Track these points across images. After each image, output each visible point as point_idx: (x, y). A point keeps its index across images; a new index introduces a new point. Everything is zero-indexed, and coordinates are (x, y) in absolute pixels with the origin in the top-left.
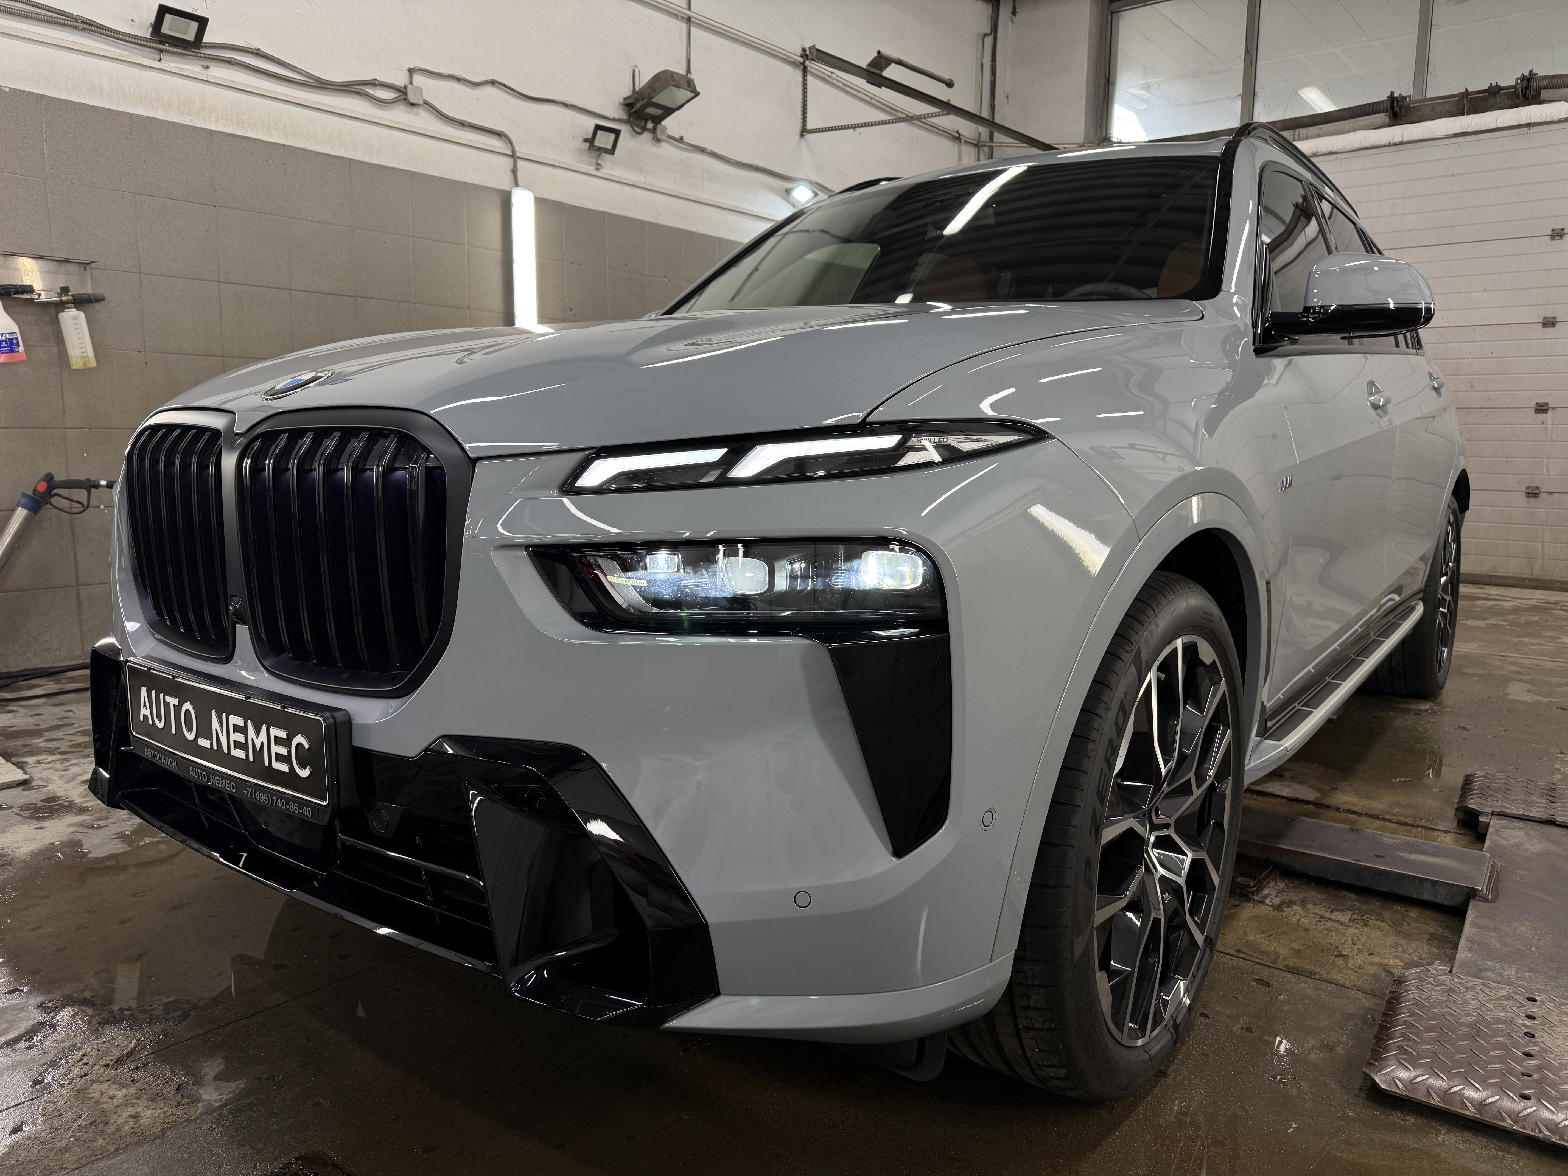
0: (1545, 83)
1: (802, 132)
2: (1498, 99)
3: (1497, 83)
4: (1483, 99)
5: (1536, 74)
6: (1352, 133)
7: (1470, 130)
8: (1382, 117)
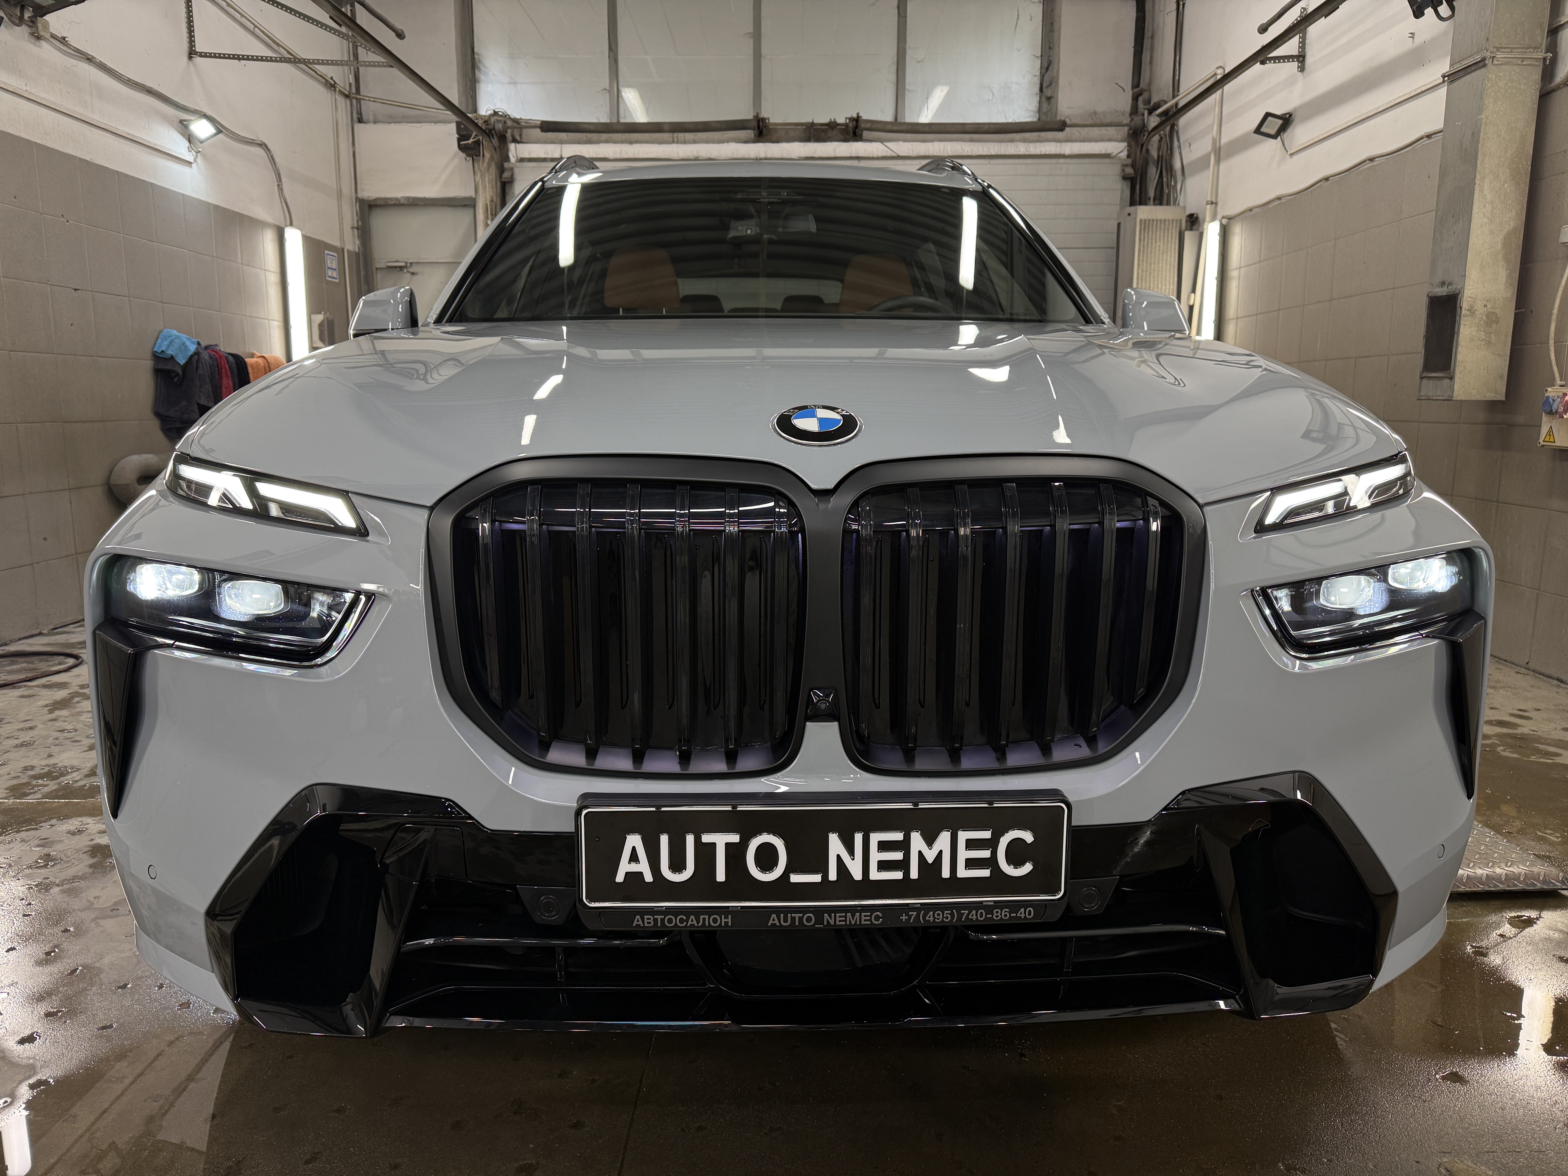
0: (868, 125)
1: (190, 54)
2: (834, 133)
3: (835, 119)
4: (823, 130)
5: (861, 117)
6: (726, 144)
7: (816, 155)
8: (750, 134)
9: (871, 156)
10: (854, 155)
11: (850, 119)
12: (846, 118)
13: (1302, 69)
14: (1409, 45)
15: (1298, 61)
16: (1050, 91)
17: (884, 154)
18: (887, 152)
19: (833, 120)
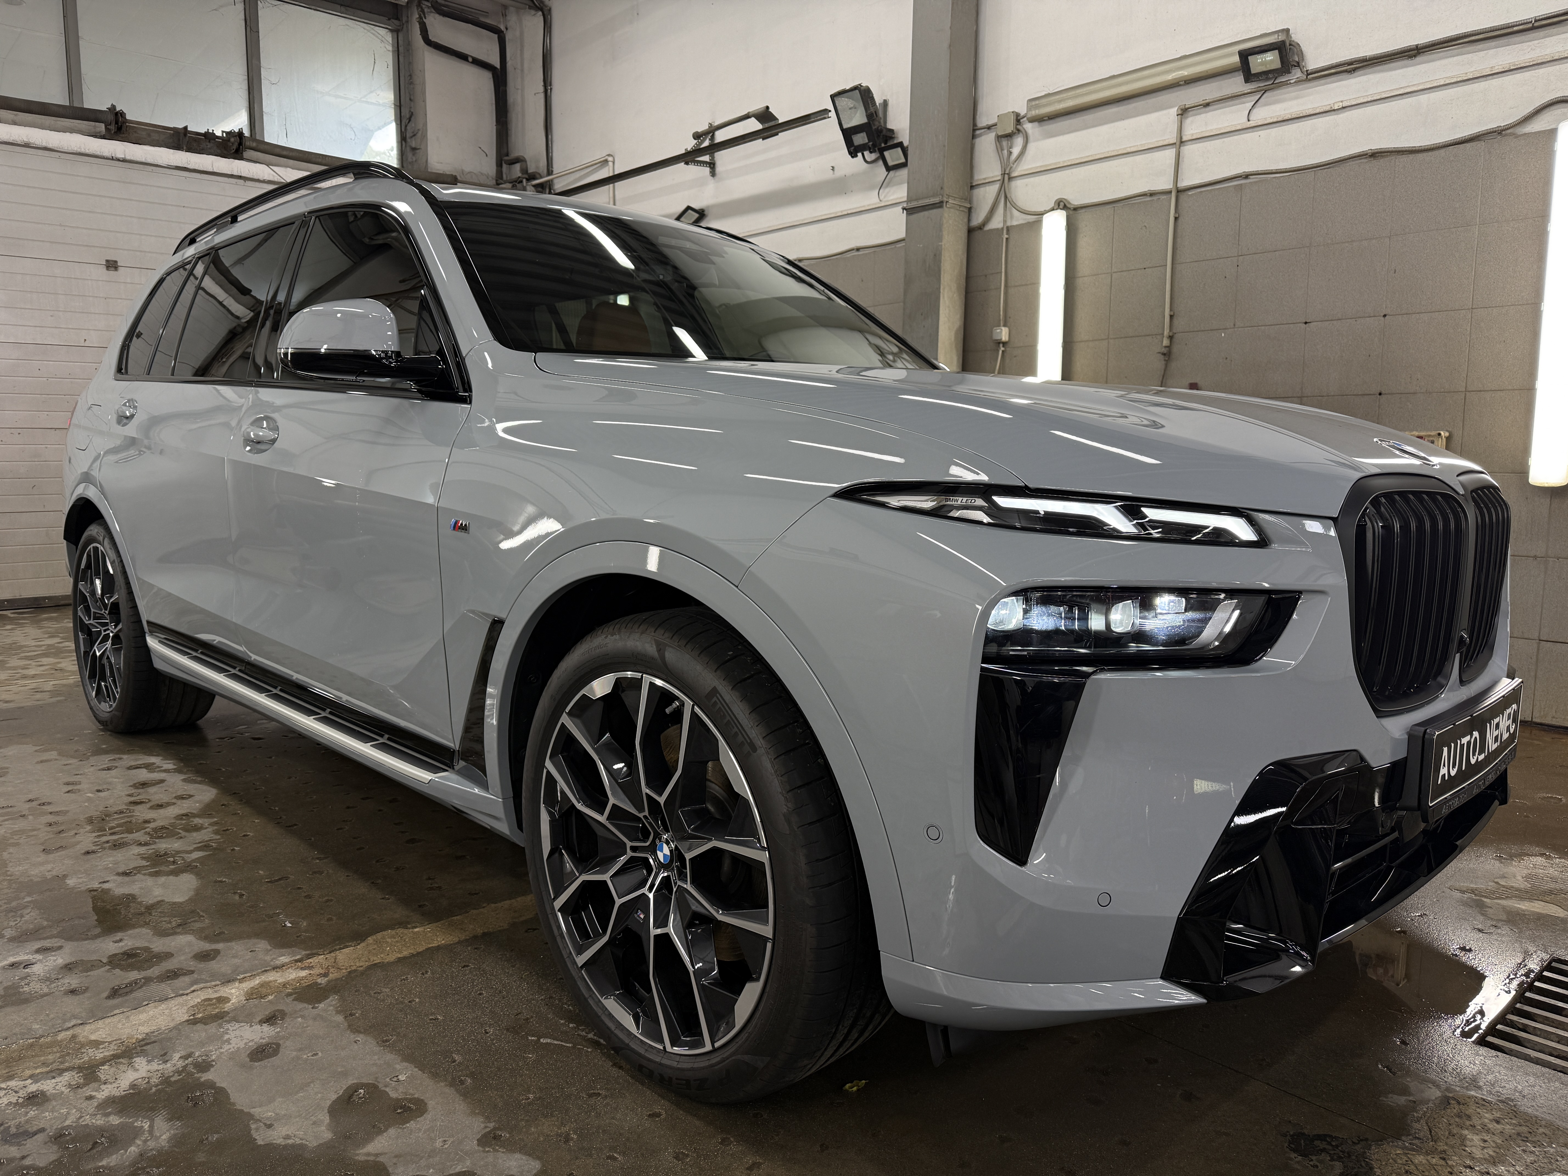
0: (254, 144)
2: (210, 145)
4: (198, 141)
8: (101, 127)
9: (256, 177)
10: (235, 173)
11: (227, 133)
12: (223, 132)
13: (713, 173)
14: (829, 175)
15: (710, 167)
16: (414, 142)
17: (271, 179)
18: (274, 176)
19: (211, 131)
